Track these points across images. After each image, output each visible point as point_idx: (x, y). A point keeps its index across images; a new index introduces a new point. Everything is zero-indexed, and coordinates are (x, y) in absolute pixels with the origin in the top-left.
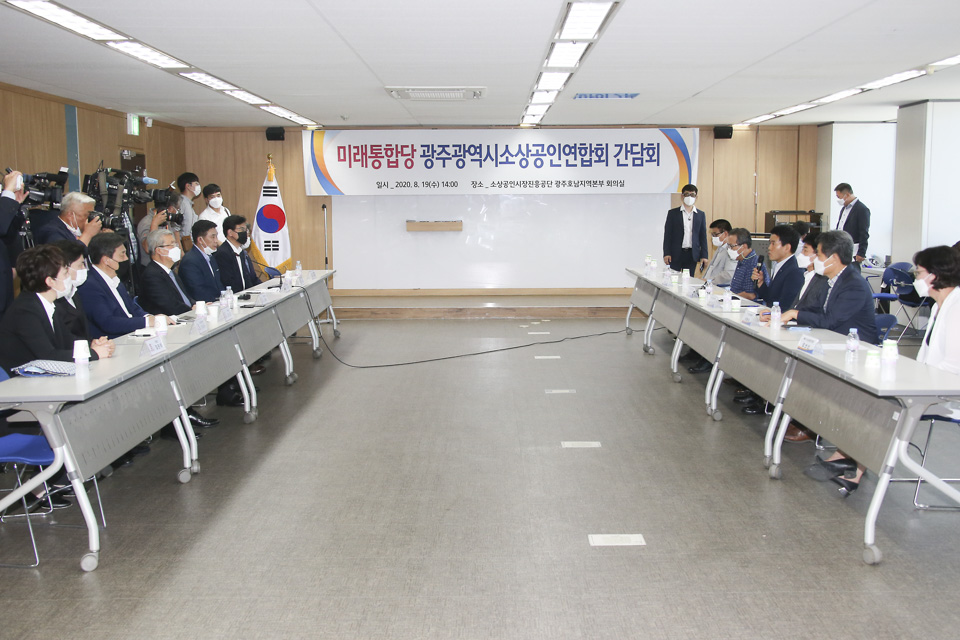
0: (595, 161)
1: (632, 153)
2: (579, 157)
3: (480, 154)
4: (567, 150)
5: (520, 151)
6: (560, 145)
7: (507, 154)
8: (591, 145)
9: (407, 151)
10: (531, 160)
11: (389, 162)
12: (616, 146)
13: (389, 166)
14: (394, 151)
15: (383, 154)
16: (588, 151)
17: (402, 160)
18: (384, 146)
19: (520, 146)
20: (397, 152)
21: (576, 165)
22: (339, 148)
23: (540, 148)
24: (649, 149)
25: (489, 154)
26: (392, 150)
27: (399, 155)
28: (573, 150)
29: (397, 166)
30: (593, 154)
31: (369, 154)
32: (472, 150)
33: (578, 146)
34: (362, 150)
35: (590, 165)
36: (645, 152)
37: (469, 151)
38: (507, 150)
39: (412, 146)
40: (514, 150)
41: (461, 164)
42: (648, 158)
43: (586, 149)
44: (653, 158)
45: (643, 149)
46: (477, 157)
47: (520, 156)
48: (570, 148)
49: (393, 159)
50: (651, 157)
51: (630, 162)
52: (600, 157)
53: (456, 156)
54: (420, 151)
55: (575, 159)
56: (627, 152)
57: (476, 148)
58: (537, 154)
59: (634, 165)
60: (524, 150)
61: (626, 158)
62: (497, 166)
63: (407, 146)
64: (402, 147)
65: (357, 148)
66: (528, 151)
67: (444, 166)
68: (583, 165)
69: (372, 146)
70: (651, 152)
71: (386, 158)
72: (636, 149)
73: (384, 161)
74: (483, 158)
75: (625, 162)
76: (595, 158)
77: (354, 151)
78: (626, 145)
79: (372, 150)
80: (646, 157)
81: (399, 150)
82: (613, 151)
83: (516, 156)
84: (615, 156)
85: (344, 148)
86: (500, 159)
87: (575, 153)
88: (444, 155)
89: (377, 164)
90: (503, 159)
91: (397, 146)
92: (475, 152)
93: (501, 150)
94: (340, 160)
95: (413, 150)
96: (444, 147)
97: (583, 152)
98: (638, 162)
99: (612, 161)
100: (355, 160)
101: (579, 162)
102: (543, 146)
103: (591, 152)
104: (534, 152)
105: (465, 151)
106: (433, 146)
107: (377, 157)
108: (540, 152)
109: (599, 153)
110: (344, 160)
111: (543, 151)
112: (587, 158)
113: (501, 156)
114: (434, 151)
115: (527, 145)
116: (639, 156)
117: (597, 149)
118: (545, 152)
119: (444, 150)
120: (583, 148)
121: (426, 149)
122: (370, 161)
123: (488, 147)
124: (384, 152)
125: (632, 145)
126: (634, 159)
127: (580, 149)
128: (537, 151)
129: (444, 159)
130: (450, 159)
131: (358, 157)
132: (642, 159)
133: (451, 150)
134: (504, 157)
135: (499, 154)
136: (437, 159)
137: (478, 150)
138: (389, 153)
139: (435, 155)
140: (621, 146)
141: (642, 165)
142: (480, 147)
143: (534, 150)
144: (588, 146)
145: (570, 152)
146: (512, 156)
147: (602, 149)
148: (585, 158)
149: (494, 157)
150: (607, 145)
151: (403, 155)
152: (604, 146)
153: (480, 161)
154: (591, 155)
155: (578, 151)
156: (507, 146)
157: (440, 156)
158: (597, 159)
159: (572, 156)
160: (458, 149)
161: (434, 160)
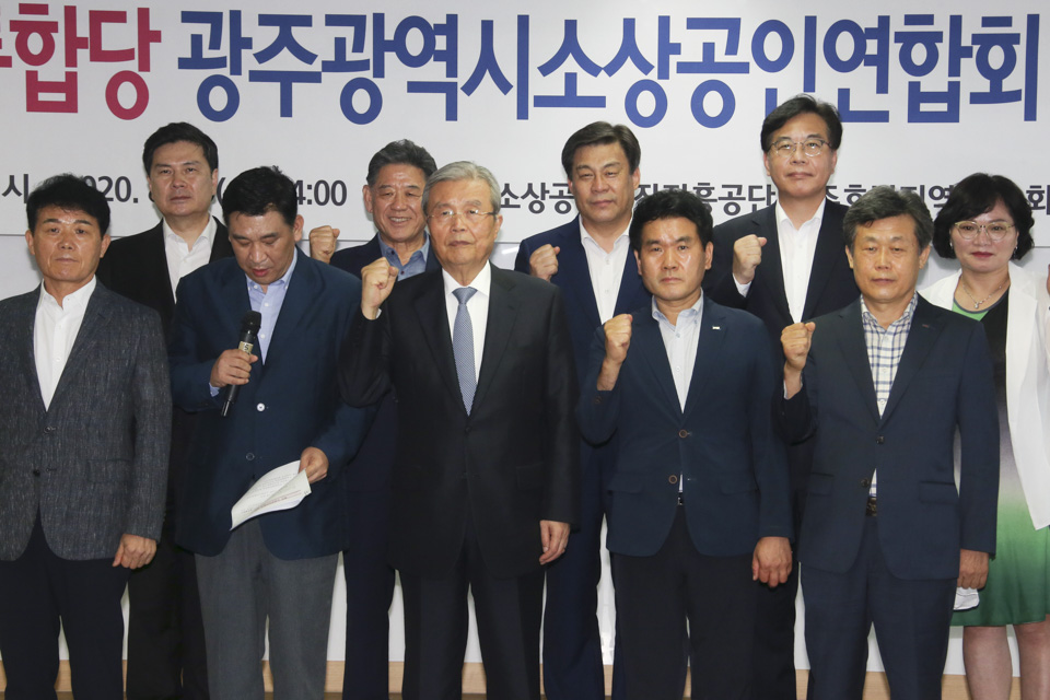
0: (977, 98)
2: (899, 78)
3: (450, 58)
4: (845, 46)
5: (629, 49)
6: (811, 23)
7: (570, 64)
8: (956, 22)
9: (118, 37)
10: (680, 88)
11: (34, 85)
13: (34, 105)
14: (59, 38)
15: (8, 49)
16: (943, 48)
17: (93, 77)
18: (10, 13)
19: (629, 25)
20: (73, 43)
21: (882, 116)
23: (720, 37)
25: (487, 62)
26: (47, 29)
27: (83, 55)
28: (872, 47)
29: (70, 106)
30: (968, 65)
32: (415, 42)
33: (897, 25)
35: (952, 116)
37: (398, 45)
38: (570, 45)
39: (144, 14)
40: (601, 43)
41: (361, 101)
43: (931, 40)
46: (435, 71)
47: (630, 73)
48: (860, 36)
49: (53, 71)
52: (996, 77)
53: (338, 64)
54: (175, 40)
55: (882, 87)
57: (429, 32)
58: (708, 63)
60: (648, 46)
62: (523, 113)
63: (120, 17)
64: (97, 18)
66: (667, 48)
67: (286, 110)
68: (915, 116)
71: (20, 67)
73: (11, 80)
74: (462, 78)
76: (972, 79)
81: (83, 30)
83: (612, 68)
86: (539, 85)
87: (881, 62)
88: (285, 61)
90: (554, 85)
91: (70, 12)
92: (429, 52)
93: (545, 44)
95: (148, 36)
96: (286, 23)
97: (919, 54)
101: (896, 100)
102: (732, 26)
103: (958, 52)
104: (692, 52)
105: (381, 46)
106: (236, 16)
108: (720, 56)
109: (996, 57)
111: (732, 48)
112: (936, 81)
113: (546, 69)
114: (240, 43)
115: (664, 23)
117: (985, 42)
118: (745, 53)
119: (285, 41)
120: (919, 30)
121: (204, 30)
123: (487, 27)
124: (8, 38)
127: (907, 40)
128: (709, 48)
129: (286, 80)
130: (314, 78)
133: (319, 40)
134: (558, 77)
135: (538, 56)
136: (256, 76)
137: (441, 43)
138: (35, 43)
139: (248, 61)
142: (450, 26)
143: (691, 46)
144: (942, 25)
145: (860, 56)
146: (593, 69)
147: (1008, 42)
148: (930, 83)
149: (510, 73)
150: (1033, 21)
151: (99, 55)
152: (1020, 27)
153: (449, 90)
154: (954, 70)
155: (895, 49)
156: (571, 26)
157: (269, 66)
158: (984, 86)
159: (868, 74)
160: (348, 33)
161: (241, 82)
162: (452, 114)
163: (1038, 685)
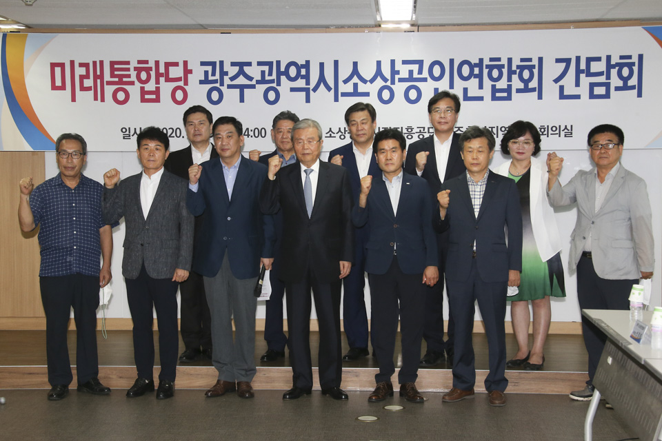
0: (518, 91)
1: (589, 74)
2: (487, 83)
3: (307, 78)
4: (466, 71)
5: (379, 73)
6: (452, 61)
7: (355, 79)
8: (510, 60)
9: (176, 72)
10: (399, 88)
11: (143, 92)
12: (558, 61)
13: (143, 100)
14: (153, 73)
15: (133, 78)
16: (505, 71)
17: (166, 88)
18: (134, 64)
19: (379, 63)
20: (158, 75)
21: (481, 99)
22: (53, 65)
23: (415, 68)
24: (621, 66)
25: (322, 79)
26: (148, 70)
27: (162, 79)
28: (476, 71)
29: (157, 100)
30: (515, 78)
31: (107, 77)
32: (293, 72)
33: (486, 62)
34: (94, 70)
35: (509, 98)
36: (614, 72)
37: (286, 73)
38: (355, 72)
39: (185, 63)
40: (367, 71)
41: (272, 96)
42: (620, 83)
43: (500, 68)
44: (630, 83)
45: (609, 66)
46: (301, 83)
47: (379, 83)
48: (472, 67)
49: (150, 86)
50: (625, 80)
51: (584, 90)
52: (526, 82)
53: (262, 81)
54: (198, 73)
55: (481, 87)
56: (578, 72)
57: (299, 68)
58: (411, 78)
59: (592, 96)
60: (386, 72)
61: (577, 84)
62: (336, 100)
63: (176, 64)
64: (168, 65)
65: (86, 65)
66: (394, 72)
67: (242, 100)
68: (494, 98)
69: (112, 63)
70: (625, 72)
71: (138, 85)
72: (596, 67)
73: (134, 91)
74: (312, 86)
75: (575, 91)
76: (517, 83)
77: (80, 71)
78: (578, 59)
79: (113, 70)
80: (615, 81)
81: (162, 70)
82: (552, 70)
83: (372, 81)
84: (556, 81)
85: (62, 65)
86: (343, 88)
87: (480, 76)
88: (241, 80)
89: (121, 96)
90: (349, 88)
91: (157, 63)
92: (298, 76)
93: (345, 72)
94: (54, 87)
95: (187, 72)
96: (241, 65)
97: (495, 73)
98: (600, 91)
99: (550, 89)
100: (83, 88)
101: (486, 92)
102: (420, 63)
103: (511, 73)
104: (405, 74)
105: (279, 74)
106: (222, 63)
107: (121, 81)
108: (416, 75)
109: (526, 74)
110: (63, 88)
111: (420, 72)
112: (502, 84)
113: (346, 82)
114: (223, 73)
115: (393, 62)
116: (602, 79)
117: (521, 68)
118: (425, 74)
119: (241, 72)
120: (495, 64)
121: (209, 68)
122: (109, 90)
123: (322, 65)
124: (133, 74)
125: (589, 60)
126: (592, 86)
127: (490, 68)
128: (411, 72)
129: (242, 88)
130: (253, 87)
131: (88, 83)
132: (607, 85)
133: (254, 72)
134: (350, 84)
135: (342, 77)
136: (230, 87)
137: (303, 72)
138: (144, 76)
139: (227, 80)
140: (568, 61)
141: (607, 96)
142: (307, 65)
143: (404, 71)
144: (504, 62)
145: (471, 75)
146: (364, 81)
147: (531, 68)
148: (500, 85)
149: (331, 84)
150: (541, 60)
151: (168, 80)
152: (535, 62)
153: (307, 91)
154: (510, 79)
155: (486, 71)
156: (355, 64)
157: (235, 82)
158: (521, 86)
159: (475, 81)
160: (266, 68)
161: (224, 89)
162: (308, 100)
163: (540, 324)
